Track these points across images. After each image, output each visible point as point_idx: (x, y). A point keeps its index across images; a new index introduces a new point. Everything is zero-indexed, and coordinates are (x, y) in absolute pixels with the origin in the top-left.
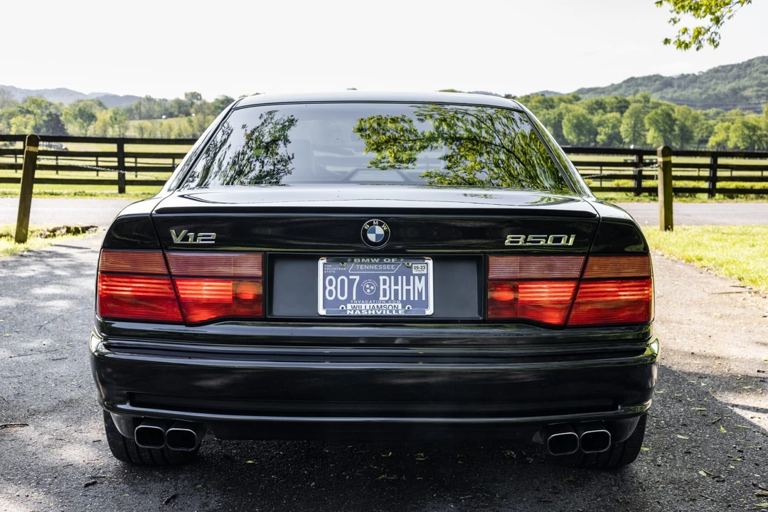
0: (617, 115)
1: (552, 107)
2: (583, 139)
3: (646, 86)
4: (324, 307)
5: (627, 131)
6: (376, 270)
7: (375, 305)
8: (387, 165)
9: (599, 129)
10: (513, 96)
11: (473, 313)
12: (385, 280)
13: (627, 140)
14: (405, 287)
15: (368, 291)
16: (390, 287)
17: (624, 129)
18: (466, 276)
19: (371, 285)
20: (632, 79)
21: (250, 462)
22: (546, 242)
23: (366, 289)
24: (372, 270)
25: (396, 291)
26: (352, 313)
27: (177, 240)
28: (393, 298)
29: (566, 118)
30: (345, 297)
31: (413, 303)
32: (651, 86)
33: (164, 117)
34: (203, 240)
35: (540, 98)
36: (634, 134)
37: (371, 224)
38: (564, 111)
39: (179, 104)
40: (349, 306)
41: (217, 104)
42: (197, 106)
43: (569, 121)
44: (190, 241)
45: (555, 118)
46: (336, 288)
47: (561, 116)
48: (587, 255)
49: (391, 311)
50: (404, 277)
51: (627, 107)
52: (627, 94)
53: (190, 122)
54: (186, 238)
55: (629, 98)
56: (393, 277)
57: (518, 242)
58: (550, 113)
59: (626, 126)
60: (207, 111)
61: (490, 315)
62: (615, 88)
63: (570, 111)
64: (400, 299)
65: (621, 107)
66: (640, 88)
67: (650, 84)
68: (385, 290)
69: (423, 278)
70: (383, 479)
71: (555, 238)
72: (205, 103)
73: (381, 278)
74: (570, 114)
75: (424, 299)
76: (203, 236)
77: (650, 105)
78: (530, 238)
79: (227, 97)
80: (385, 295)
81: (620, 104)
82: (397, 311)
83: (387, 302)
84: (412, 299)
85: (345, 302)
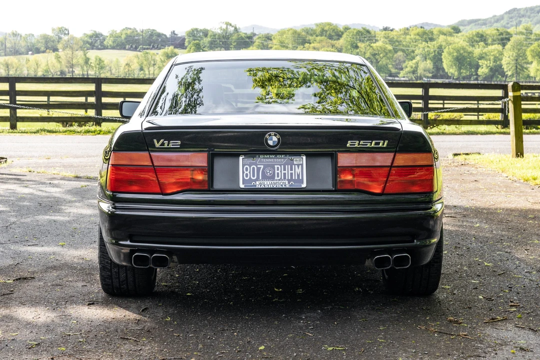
0: (500, 47)
1: (432, 40)
2: (465, 73)
3: (529, 17)
4: (243, 184)
5: (509, 63)
6: (273, 162)
7: (273, 182)
8: (271, 101)
9: (481, 62)
10: (391, 28)
11: (329, 186)
12: (278, 168)
13: (509, 73)
14: (290, 172)
15: (269, 174)
16: (281, 171)
17: (507, 63)
18: (325, 164)
19: (270, 170)
20: (514, 10)
21: (189, 294)
22: (371, 145)
23: (267, 173)
24: (270, 162)
25: (285, 174)
26: (259, 186)
27: (157, 145)
28: (283, 178)
29: (446, 51)
30: (255, 178)
31: (295, 181)
32: (534, 17)
33: (30, 53)
34: (173, 145)
35: (420, 30)
36: (516, 67)
37: (270, 135)
38: (444, 44)
39: (47, 40)
40: (257, 183)
41: (86, 39)
42: (65, 41)
43: (450, 54)
44: (166, 146)
45: (435, 51)
46: (250, 172)
47: (440, 50)
48: (395, 152)
49: (282, 185)
50: (289, 166)
51: (509, 40)
52: (509, 25)
53: (58, 58)
54: (163, 144)
55: (511, 30)
56: (282, 166)
57: (355, 145)
58: (430, 46)
59: (507, 59)
60: (76, 47)
61: (339, 187)
62: (498, 19)
63: (451, 44)
64: (287, 178)
65: (502, 39)
66: (523, 19)
67: (532, 15)
68: (278, 173)
69: (300, 166)
70: (276, 301)
71: (376, 143)
72: (73, 38)
73: (276, 166)
74: (450, 47)
75: (301, 178)
76: (173, 143)
77: (533, 37)
78: (362, 142)
79: (95, 32)
80: (278, 176)
81: (502, 36)
82: (285, 185)
83: (279, 180)
84: (294, 178)
85: (255, 181)
